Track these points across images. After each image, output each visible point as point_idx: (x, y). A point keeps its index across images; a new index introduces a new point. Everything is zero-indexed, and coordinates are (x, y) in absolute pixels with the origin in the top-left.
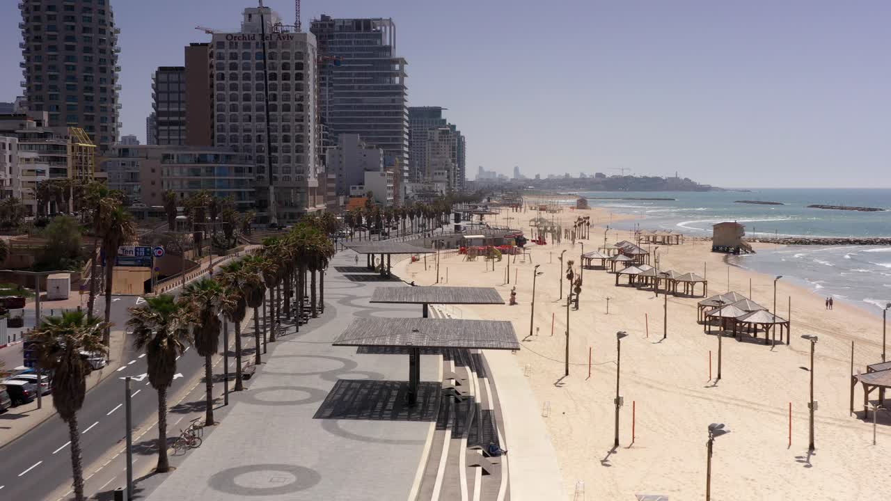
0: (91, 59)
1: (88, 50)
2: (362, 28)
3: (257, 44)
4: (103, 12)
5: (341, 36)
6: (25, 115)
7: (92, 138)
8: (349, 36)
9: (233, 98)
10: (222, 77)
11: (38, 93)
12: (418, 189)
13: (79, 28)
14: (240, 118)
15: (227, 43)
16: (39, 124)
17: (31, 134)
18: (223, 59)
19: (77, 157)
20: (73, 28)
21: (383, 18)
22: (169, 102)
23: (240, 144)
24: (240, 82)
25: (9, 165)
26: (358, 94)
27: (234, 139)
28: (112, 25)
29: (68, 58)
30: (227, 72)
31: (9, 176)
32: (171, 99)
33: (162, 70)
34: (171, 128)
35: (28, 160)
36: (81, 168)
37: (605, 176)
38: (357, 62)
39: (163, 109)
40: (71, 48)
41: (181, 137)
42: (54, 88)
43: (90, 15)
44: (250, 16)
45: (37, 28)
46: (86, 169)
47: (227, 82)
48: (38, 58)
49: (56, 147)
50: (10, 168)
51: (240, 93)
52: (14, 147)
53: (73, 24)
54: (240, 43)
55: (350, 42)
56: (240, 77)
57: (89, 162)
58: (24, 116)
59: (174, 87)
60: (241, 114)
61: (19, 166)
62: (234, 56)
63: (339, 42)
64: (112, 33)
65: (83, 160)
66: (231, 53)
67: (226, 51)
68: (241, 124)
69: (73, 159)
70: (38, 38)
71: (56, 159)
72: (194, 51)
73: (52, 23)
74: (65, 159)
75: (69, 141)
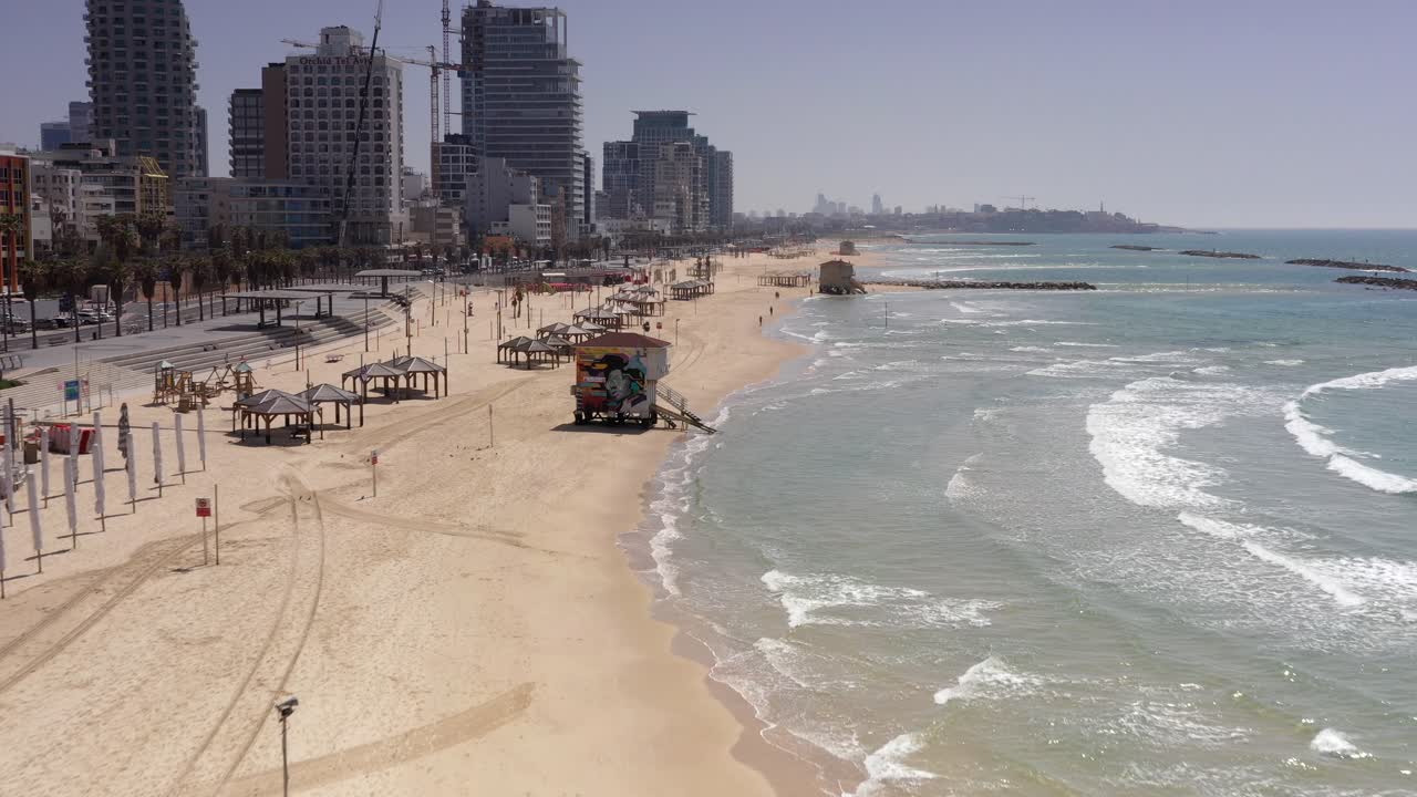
0: (164, 78)
1: (161, 67)
2: (521, 22)
3: (334, 67)
4: (177, 24)
5: (495, 31)
6: (89, 144)
7: (164, 167)
8: (504, 31)
9: (308, 126)
10: (297, 104)
11: (106, 117)
12: (626, 227)
13: (150, 41)
14: (317, 149)
15: (301, 67)
16: (105, 153)
17: (95, 165)
18: (297, 84)
19: (146, 190)
20: (143, 42)
21: (548, 7)
22: (246, 129)
23: (317, 176)
24: (316, 110)
25: (72, 198)
26: (514, 105)
27: (310, 170)
28: (188, 37)
29: (139, 77)
30: (302, 98)
31: (72, 211)
32: (249, 124)
33: (239, 92)
34: (249, 157)
35: (92, 193)
36: (151, 202)
37: (995, 209)
38: (515, 64)
39: (240, 136)
40: (142, 66)
41: (261, 167)
42: (124, 110)
43: (161, 28)
44: (327, 36)
45: (104, 43)
46: (157, 202)
47: (302, 109)
48: (105, 77)
49: (123, 179)
50: (74, 202)
51: (316, 121)
52: (77, 180)
53: (144, 38)
54: (315, 67)
55: (505, 39)
56: (315, 103)
57: (161, 194)
58: (88, 146)
59: (253, 112)
60: (316, 144)
61: (82, 200)
62: (309, 81)
63: (491, 38)
64: (188, 47)
65: (154, 193)
66: (306, 78)
67: (301, 76)
68: (318, 155)
69: (142, 191)
70: (104, 55)
71: (123, 192)
72: (273, 72)
73: (120, 37)
74: (133, 192)
75: (138, 172)
